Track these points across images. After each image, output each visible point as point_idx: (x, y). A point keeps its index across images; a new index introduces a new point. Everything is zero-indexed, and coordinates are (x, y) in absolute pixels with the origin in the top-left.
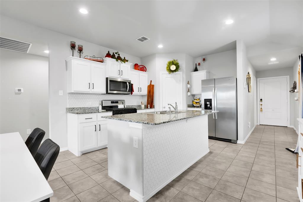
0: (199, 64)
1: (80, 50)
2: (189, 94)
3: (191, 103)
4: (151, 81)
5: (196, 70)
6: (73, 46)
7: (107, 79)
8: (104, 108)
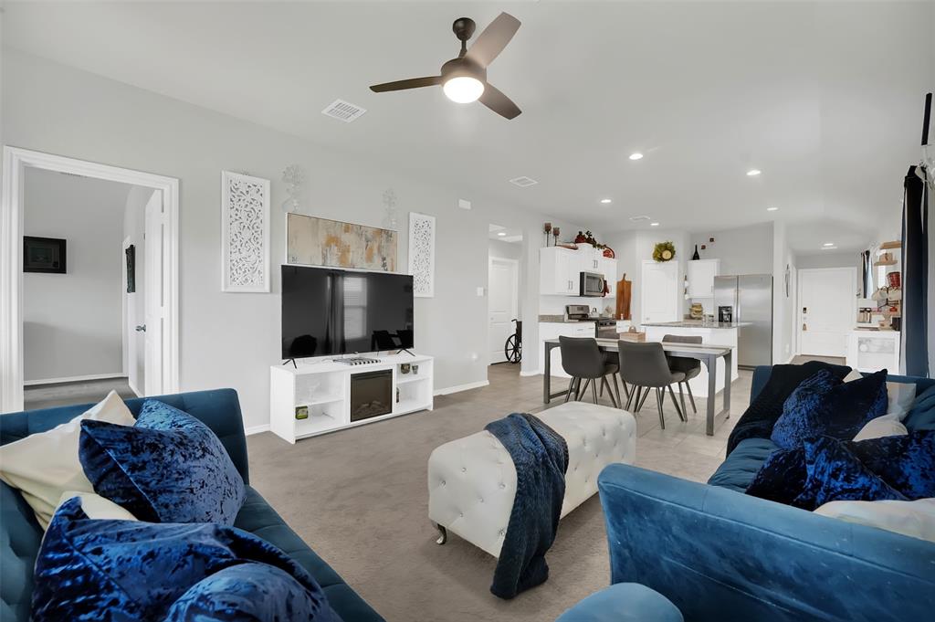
0: (704, 247)
1: (556, 233)
2: (687, 297)
3: (688, 313)
4: (625, 275)
5: (696, 257)
6: (547, 228)
7: (582, 274)
8: (570, 317)
